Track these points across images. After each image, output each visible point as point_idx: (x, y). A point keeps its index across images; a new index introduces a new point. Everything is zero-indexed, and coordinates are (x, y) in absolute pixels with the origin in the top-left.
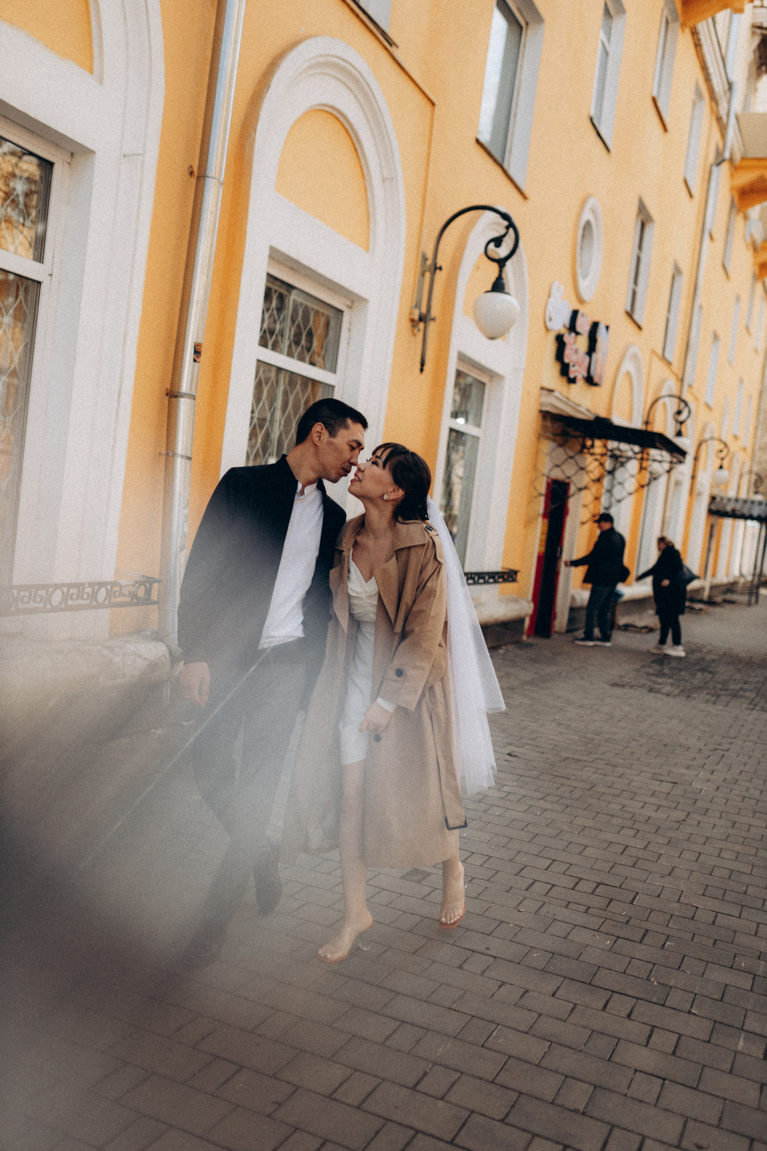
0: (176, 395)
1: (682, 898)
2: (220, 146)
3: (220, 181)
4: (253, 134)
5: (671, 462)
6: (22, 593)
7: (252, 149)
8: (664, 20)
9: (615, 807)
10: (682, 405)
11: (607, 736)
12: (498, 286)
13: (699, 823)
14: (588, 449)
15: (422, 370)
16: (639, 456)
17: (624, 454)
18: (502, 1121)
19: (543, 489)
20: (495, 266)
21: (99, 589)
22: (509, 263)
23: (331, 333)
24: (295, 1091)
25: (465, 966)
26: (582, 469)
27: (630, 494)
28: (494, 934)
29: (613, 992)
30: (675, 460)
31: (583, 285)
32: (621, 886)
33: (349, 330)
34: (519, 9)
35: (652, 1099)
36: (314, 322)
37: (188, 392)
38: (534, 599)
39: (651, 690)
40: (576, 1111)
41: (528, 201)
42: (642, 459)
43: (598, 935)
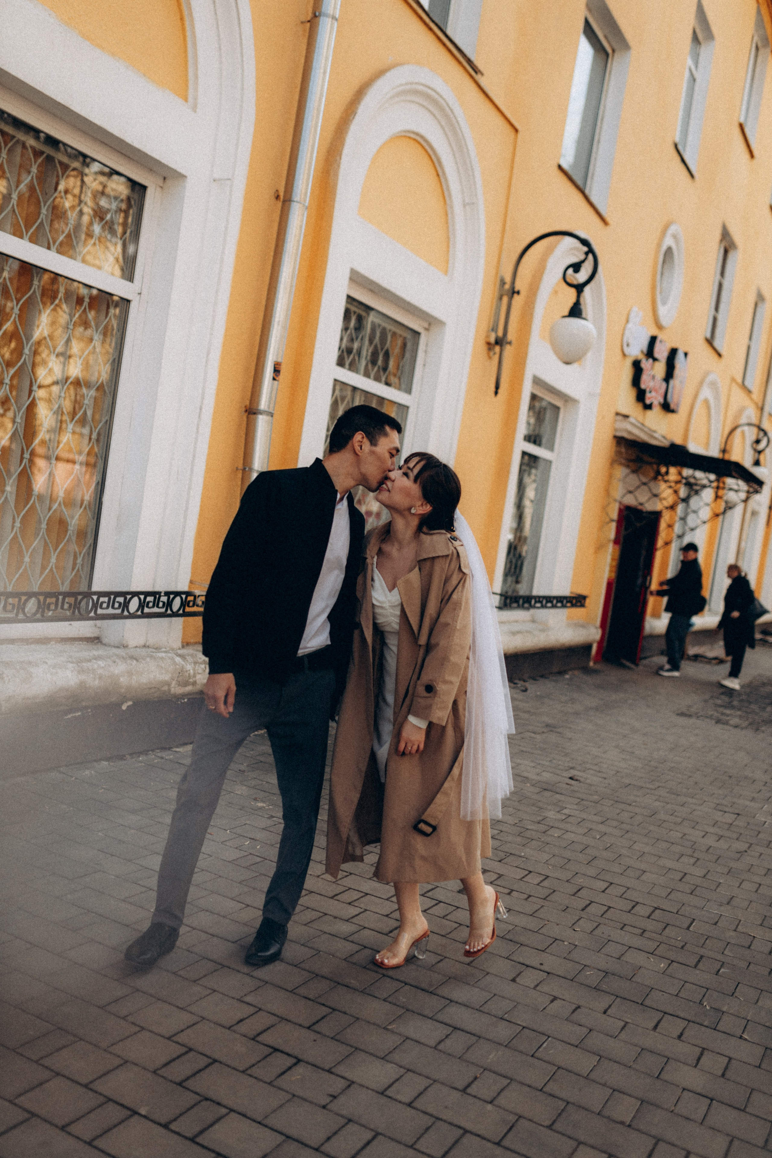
0: (254, 411)
1: (739, 927)
2: (306, 172)
3: (304, 205)
4: (338, 158)
5: (748, 492)
6: (102, 599)
7: (336, 175)
8: (754, 45)
9: (675, 835)
10: (761, 434)
11: (672, 765)
12: (576, 311)
13: (761, 854)
14: (663, 476)
15: (496, 393)
16: (715, 484)
17: (699, 482)
18: (550, 1127)
19: (615, 515)
20: (573, 292)
21: (173, 598)
22: (587, 289)
23: (408, 355)
24: (349, 1086)
25: (518, 980)
26: (656, 496)
27: (704, 522)
28: (547, 951)
29: (665, 1013)
30: (751, 490)
31: (662, 311)
32: (678, 911)
33: (426, 352)
34: (606, 37)
35: (699, 1117)
36: (391, 342)
37: (267, 409)
38: (603, 625)
39: (718, 721)
40: (622, 1123)
41: (608, 227)
42: (718, 488)
43: (653, 958)
